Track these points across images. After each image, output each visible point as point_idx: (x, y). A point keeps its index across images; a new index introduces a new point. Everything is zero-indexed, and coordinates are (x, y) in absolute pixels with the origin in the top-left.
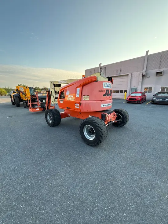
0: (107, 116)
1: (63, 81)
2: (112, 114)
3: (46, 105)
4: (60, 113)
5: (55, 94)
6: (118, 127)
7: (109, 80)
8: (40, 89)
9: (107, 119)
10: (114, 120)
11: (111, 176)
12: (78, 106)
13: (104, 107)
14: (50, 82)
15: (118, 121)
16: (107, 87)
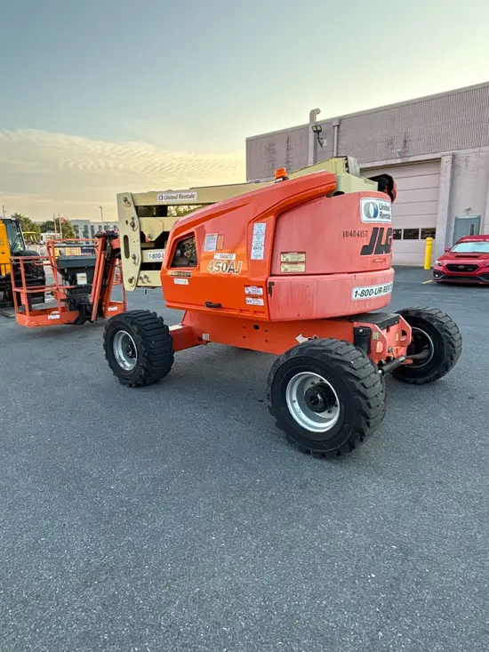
0: (375, 336)
1: (180, 194)
2: (393, 329)
3: (93, 298)
4: (171, 328)
5: (142, 249)
6: (415, 383)
7: (380, 189)
8: (33, 227)
9: (379, 347)
10: (400, 353)
11: (422, 559)
12: (260, 297)
13: (366, 300)
14: (119, 195)
15: (418, 356)
16: (375, 216)
